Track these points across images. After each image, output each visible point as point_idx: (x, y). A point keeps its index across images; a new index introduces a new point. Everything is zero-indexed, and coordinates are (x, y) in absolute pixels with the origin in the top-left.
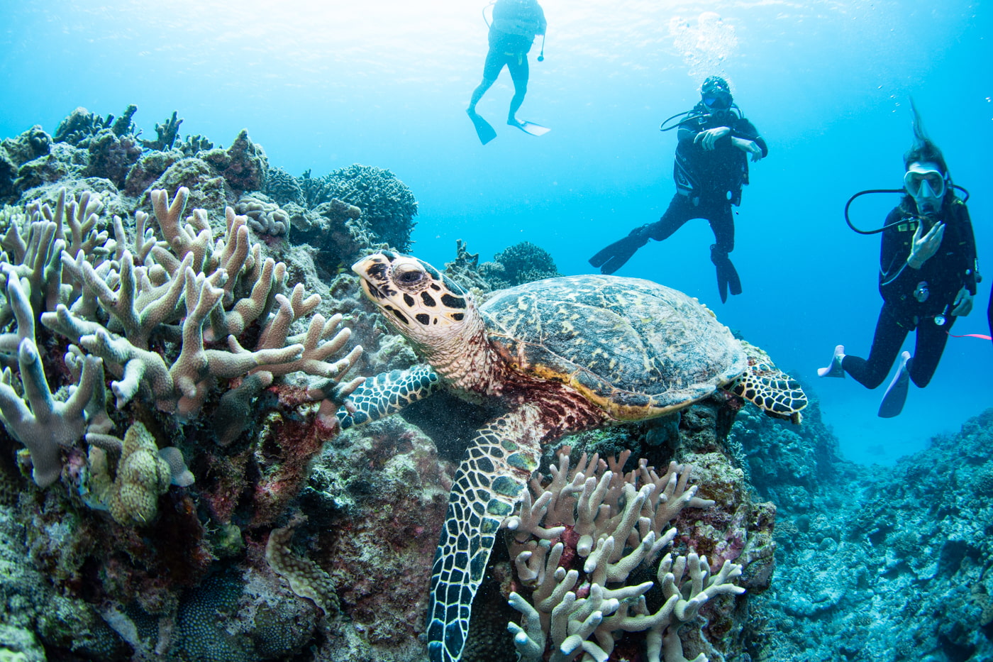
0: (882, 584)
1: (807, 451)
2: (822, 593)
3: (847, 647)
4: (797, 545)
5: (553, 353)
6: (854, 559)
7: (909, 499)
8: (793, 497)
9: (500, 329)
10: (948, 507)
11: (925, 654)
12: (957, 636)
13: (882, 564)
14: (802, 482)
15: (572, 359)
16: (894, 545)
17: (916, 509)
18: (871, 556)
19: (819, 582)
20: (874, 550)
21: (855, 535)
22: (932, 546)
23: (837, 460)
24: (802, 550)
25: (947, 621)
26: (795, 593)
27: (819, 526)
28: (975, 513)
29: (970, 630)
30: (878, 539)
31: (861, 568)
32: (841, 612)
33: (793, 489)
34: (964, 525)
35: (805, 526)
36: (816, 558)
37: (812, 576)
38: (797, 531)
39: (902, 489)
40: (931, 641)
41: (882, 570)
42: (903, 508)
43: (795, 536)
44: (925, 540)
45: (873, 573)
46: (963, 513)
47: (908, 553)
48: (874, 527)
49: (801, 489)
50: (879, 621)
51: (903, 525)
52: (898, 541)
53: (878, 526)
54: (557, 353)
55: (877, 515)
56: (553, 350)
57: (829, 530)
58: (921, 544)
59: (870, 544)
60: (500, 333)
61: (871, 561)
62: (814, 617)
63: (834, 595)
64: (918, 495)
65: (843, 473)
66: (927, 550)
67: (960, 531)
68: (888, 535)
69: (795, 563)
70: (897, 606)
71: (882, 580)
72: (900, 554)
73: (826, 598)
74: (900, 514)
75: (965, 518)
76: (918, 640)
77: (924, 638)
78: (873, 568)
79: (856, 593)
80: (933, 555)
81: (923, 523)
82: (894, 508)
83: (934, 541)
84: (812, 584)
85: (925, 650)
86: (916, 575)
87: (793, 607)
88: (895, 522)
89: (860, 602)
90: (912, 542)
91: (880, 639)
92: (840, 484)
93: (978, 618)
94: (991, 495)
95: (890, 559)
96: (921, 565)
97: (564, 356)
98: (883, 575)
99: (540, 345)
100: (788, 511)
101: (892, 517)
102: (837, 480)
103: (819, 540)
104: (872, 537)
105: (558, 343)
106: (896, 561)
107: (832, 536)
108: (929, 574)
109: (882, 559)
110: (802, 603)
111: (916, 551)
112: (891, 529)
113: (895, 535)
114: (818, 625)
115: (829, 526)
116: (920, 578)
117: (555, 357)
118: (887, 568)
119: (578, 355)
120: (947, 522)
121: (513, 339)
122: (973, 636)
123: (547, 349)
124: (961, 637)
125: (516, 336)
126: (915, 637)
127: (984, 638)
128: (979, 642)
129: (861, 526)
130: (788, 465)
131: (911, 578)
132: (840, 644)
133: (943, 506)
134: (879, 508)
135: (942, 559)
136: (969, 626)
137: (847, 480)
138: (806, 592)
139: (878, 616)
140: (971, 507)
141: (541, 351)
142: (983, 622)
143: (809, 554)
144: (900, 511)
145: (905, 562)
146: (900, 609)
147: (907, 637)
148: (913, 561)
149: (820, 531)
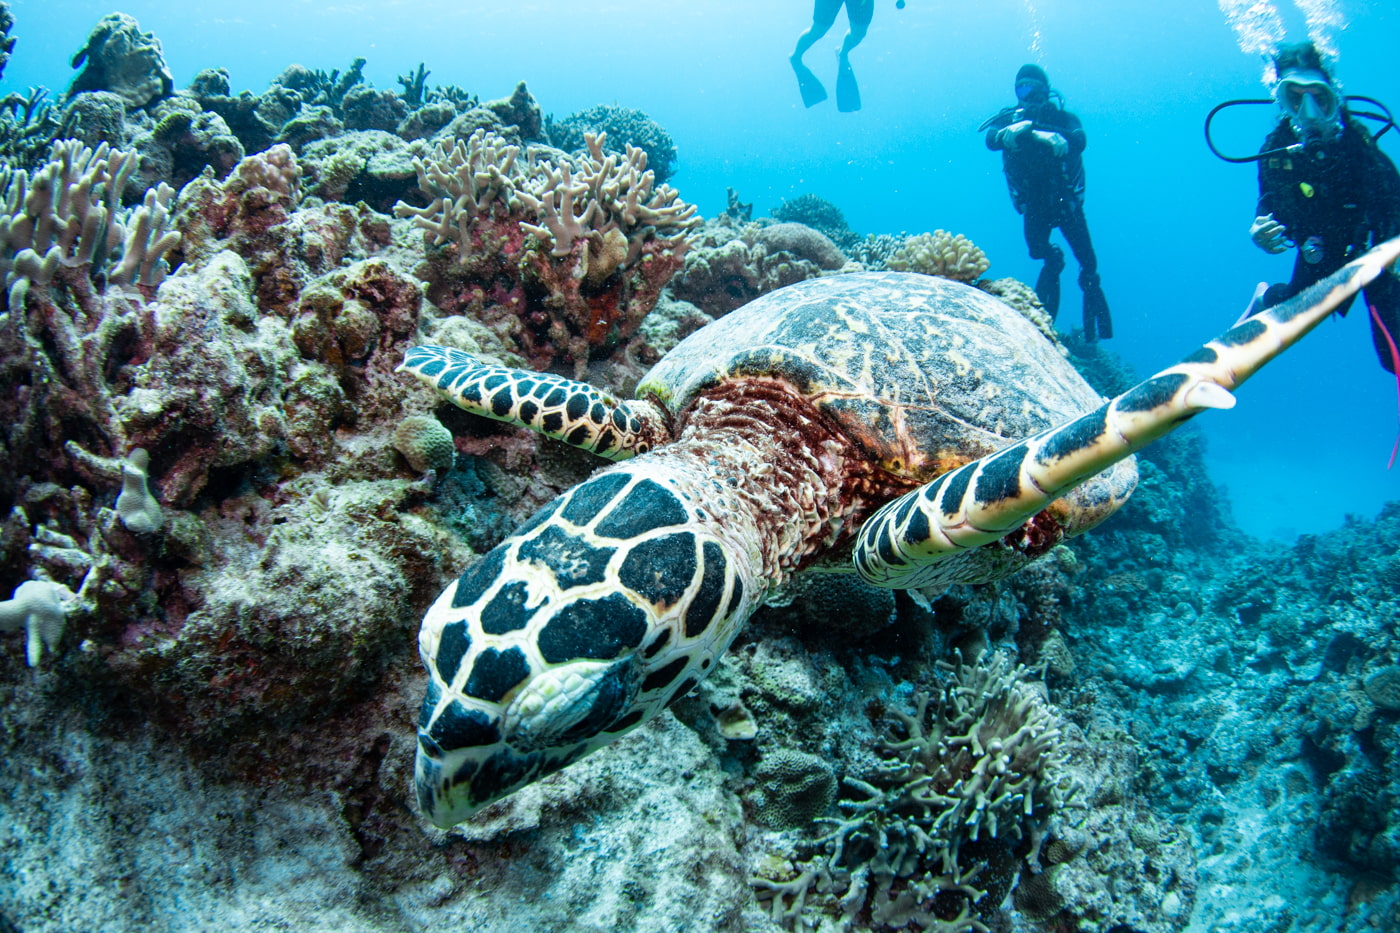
0: (1249, 677)
1: (1172, 493)
2: (1165, 662)
3: (1188, 731)
4: (1144, 606)
5: (962, 422)
6: (1214, 633)
7: (1298, 576)
8: (1146, 547)
9: (841, 382)
10: (1341, 591)
11: (1284, 760)
12: (1324, 737)
13: (1251, 652)
14: (1160, 528)
15: (998, 430)
16: (1269, 628)
17: (1304, 590)
18: (1239, 637)
19: (1163, 648)
20: (1243, 631)
21: (1222, 605)
22: (1316, 638)
23: (1220, 525)
24: (1150, 611)
25: (1312, 717)
26: (1132, 658)
27: (1175, 586)
28: (1374, 605)
29: (1338, 731)
30: (1250, 616)
31: (1221, 646)
32: (1190, 696)
33: (1147, 536)
34: (1356, 615)
35: (1157, 584)
36: (1166, 624)
37: (1156, 640)
38: (1145, 587)
39: (1290, 564)
40: (1294, 744)
41: (1250, 659)
42: (1288, 585)
43: (1143, 594)
44: (1309, 629)
45: (1239, 659)
46: (1358, 602)
47: (1286, 642)
48: (1247, 601)
49: (1158, 538)
50: (1235, 714)
51: (1285, 607)
52: (1274, 623)
53: (1250, 599)
54: (968, 420)
55: (1252, 585)
56: (960, 416)
57: (1188, 593)
58: (1303, 633)
59: (1238, 621)
60: (844, 391)
61: (1238, 643)
62: (1153, 690)
63: (1182, 669)
64: (1309, 574)
65: (1226, 542)
66: (1310, 644)
67: (1350, 621)
68: (1264, 616)
69: (1139, 627)
70: (1259, 696)
71: (1249, 671)
72: (1275, 641)
73: (1170, 670)
74: (1282, 593)
75: (1360, 608)
76: (1277, 738)
77: (1284, 736)
78: (1240, 653)
79: (1210, 674)
80: (1317, 651)
81: (1311, 609)
82: (1276, 583)
83: (1320, 633)
84: (1154, 650)
85: (1285, 754)
86: (1292, 673)
87: (1129, 674)
88: (1274, 599)
89: (1215, 687)
90: (1291, 627)
91: (1232, 733)
92: (1221, 556)
93: (1350, 718)
94: (1399, 590)
95: (1262, 646)
96: (1300, 661)
97: (983, 425)
98: (1251, 665)
99: (933, 407)
100: (1139, 564)
101: (1270, 592)
102: (1218, 551)
103: (1173, 605)
104: (1243, 613)
105: (962, 399)
106: (1269, 649)
107: (1192, 603)
108: (1309, 674)
109: (1252, 644)
110: (1140, 671)
111: (1294, 641)
112: (1267, 608)
113: (1272, 616)
114: (1157, 701)
115: (1187, 588)
116: (1297, 677)
117: (968, 430)
118: (1257, 657)
119: (1005, 420)
120: (1337, 608)
121: (876, 400)
122: (1343, 741)
123: (945, 414)
124: (1328, 739)
125: (878, 393)
126: (1274, 733)
127: (1357, 747)
128: (1351, 753)
129: (1230, 596)
130: (1143, 504)
131: (1287, 677)
132: (1182, 727)
133: (1335, 589)
134: (1255, 577)
135: (1327, 658)
136: (1338, 725)
137: (1231, 552)
138: (1147, 658)
139: (1235, 706)
140: (1371, 597)
141: (940, 421)
142: (1357, 727)
143: (1158, 618)
144: (1283, 589)
145: (1280, 653)
146: (1262, 700)
147: (1264, 731)
148: (1291, 655)
149: (1175, 592)
